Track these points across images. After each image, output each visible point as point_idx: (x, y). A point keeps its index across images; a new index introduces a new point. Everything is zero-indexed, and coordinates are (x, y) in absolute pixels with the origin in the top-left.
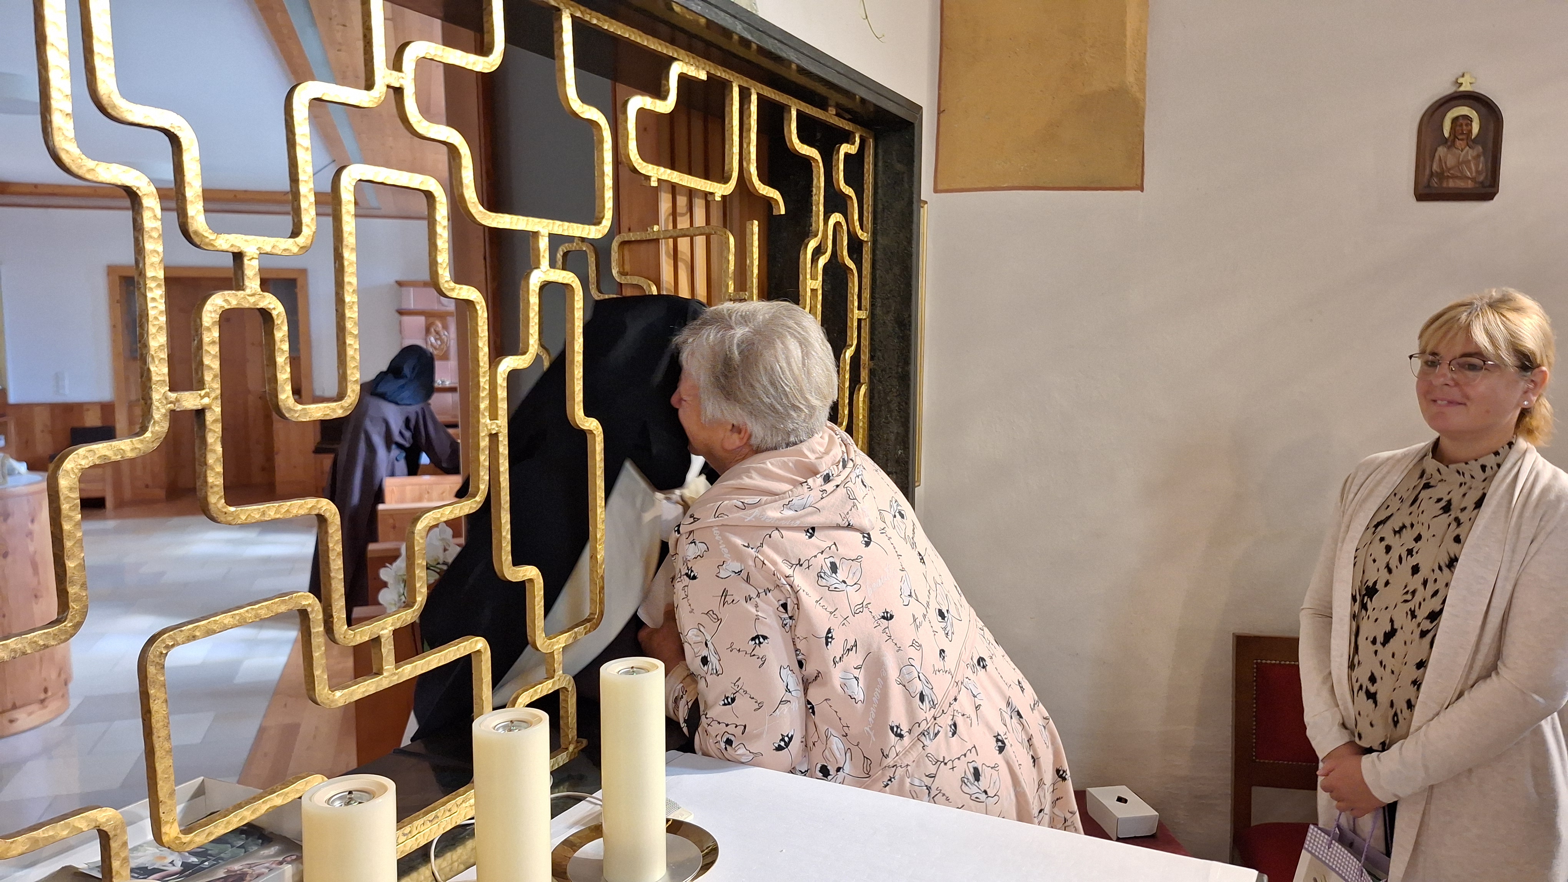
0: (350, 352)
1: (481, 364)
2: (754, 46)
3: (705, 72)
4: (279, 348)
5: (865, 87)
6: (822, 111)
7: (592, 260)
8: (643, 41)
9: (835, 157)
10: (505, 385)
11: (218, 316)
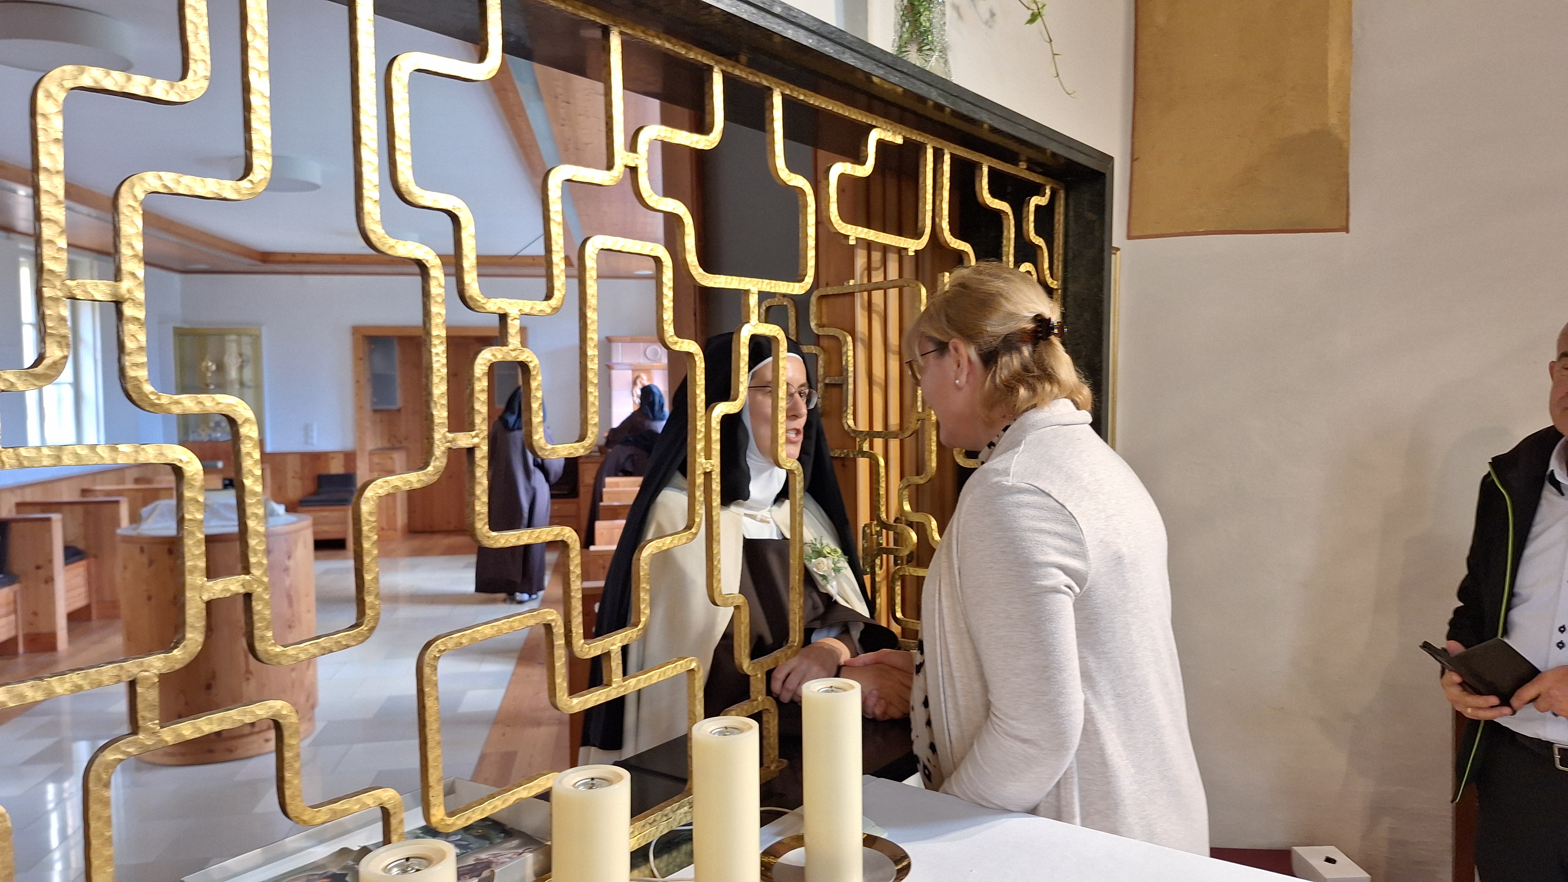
0: (591, 399)
1: (698, 409)
2: (948, 110)
3: (901, 137)
4: (535, 396)
5: (1055, 141)
6: (1013, 167)
7: (792, 314)
8: (844, 112)
9: (1025, 210)
10: (719, 427)
11: (487, 368)
